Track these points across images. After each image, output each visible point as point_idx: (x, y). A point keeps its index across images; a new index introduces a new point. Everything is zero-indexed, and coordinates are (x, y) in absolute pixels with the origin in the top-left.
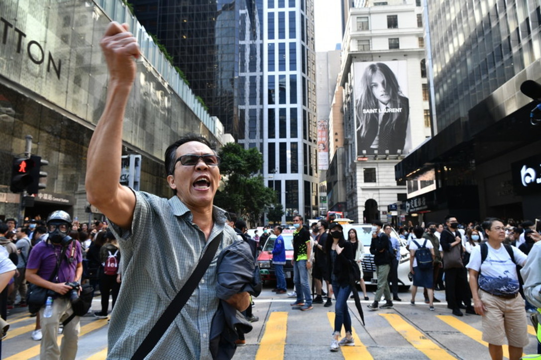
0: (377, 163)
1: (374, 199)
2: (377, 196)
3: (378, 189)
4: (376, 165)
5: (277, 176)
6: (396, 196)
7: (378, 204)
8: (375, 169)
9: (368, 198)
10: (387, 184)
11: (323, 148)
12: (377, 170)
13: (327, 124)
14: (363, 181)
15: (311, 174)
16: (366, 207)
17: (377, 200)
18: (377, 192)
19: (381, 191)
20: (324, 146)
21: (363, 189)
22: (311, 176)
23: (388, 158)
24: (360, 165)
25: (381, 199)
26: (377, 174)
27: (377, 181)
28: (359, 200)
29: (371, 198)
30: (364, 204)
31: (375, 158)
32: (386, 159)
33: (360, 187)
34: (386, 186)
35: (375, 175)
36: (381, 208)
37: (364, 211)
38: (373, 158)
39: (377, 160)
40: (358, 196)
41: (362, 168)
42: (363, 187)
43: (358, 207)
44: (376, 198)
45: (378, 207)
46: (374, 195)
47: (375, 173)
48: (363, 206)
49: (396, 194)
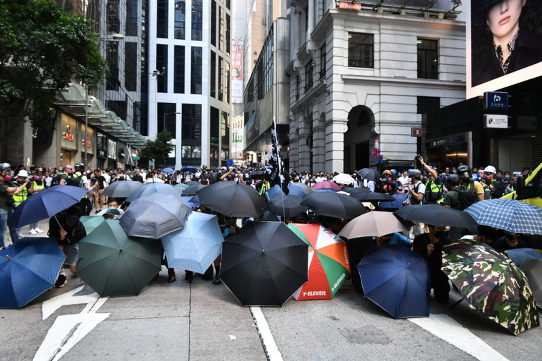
0: (379, 22)
1: (368, 105)
2: (376, 99)
3: (378, 83)
4: (377, 27)
5: (170, 97)
6: (415, 101)
7: (377, 118)
8: (373, 35)
9: (355, 105)
10: (399, 73)
11: (237, 75)
12: (377, 39)
13: (242, 43)
14: (346, 62)
15: (221, 98)
16: (348, 124)
17: (374, 109)
18: (375, 90)
19: (384, 89)
20: (238, 72)
21: (346, 81)
22: (220, 102)
23: (403, 12)
24: (342, 22)
25: (384, 107)
26: (376, 48)
27: (376, 64)
28: (335, 105)
29: (362, 103)
30: (345, 116)
31: (376, 9)
32: (398, 14)
33: (340, 76)
34: (396, 77)
35: (373, 52)
36: (381, 126)
37: (345, 134)
38: (372, 9)
39: (380, 14)
40: (335, 96)
41: (344, 31)
42: (344, 77)
43: (334, 122)
44: (372, 104)
45: (376, 124)
46: (368, 96)
47: (373, 45)
48: (344, 122)
49: (416, 98)
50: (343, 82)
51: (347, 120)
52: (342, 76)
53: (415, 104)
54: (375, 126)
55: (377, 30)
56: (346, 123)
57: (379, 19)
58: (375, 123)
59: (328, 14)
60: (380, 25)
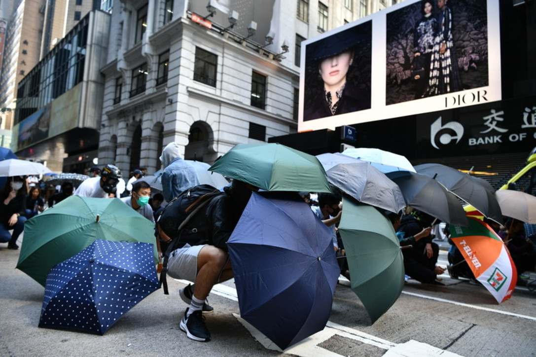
0: (223, 46)
1: (209, 122)
2: (216, 117)
3: (219, 103)
4: (220, 49)
7: (216, 136)
8: (217, 56)
9: (197, 119)
10: (236, 98)
12: (220, 60)
13: (5, 26)
14: (192, 75)
16: (191, 138)
17: (214, 127)
18: (215, 109)
19: (224, 110)
21: (192, 94)
23: (244, 43)
24: (191, 35)
25: (222, 127)
26: (219, 69)
27: (218, 84)
28: (179, 116)
29: (203, 119)
30: (187, 129)
31: (222, 33)
32: (240, 43)
33: (185, 88)
34: (234, 101)
35: (216, 72)
36: (219, 145)
37: (186, 147)
38: (219, 31)
39: (225, 38)
40: (179, 106)
41: (193, 44)
42: (190, 89)
43: (176, 133)
44: (212, 121)
45: (215, 142)
46: (210, 113)
47: (216, 65)
48: (186, 134)
49: (248, 124)
50: (188, 94)
51: (189, 134)
52: (187, 87)
53: (247, 129)
54: (213, 144)
55: (220, 52)
56: (187, 136)
57: (224, 42)
58: (213, 141)
59: (179, 22)
60: (223, 48)
